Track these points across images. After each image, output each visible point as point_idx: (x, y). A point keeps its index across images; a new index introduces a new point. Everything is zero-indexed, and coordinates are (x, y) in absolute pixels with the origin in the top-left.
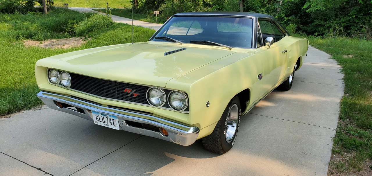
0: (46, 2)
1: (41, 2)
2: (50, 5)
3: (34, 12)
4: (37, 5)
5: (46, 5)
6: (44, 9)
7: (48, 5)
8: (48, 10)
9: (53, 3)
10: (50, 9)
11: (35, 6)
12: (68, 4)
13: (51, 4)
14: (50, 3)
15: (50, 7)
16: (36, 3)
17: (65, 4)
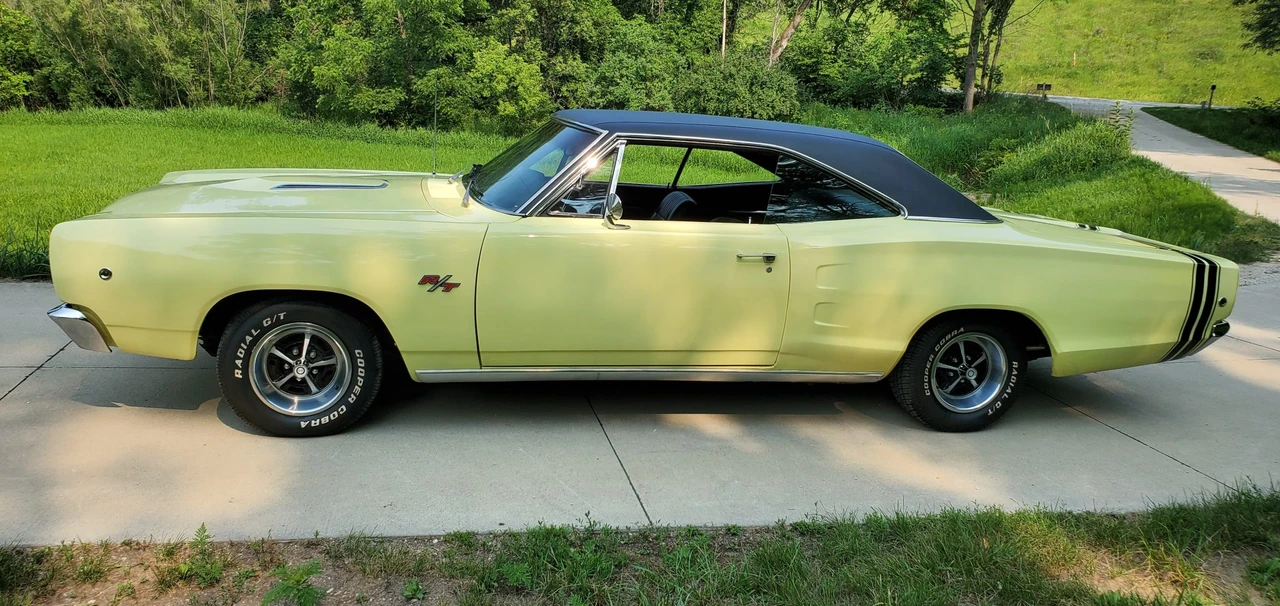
0: (979, 78)
1: (964, 79)
2: (990, 87)
3: (921, 107)
4: (950, 85)
5: (976, 86)
6: (963, 99)
7: (982, 88)
8: (976, 102)
9: (999, 82)
10: (985, 99)
11: (943, 90)
12: (1048, 87)
13: (994, 85)
14: (990, 80)
15: (988, 92)
16: (950, 77)
17: (1040, 86)
